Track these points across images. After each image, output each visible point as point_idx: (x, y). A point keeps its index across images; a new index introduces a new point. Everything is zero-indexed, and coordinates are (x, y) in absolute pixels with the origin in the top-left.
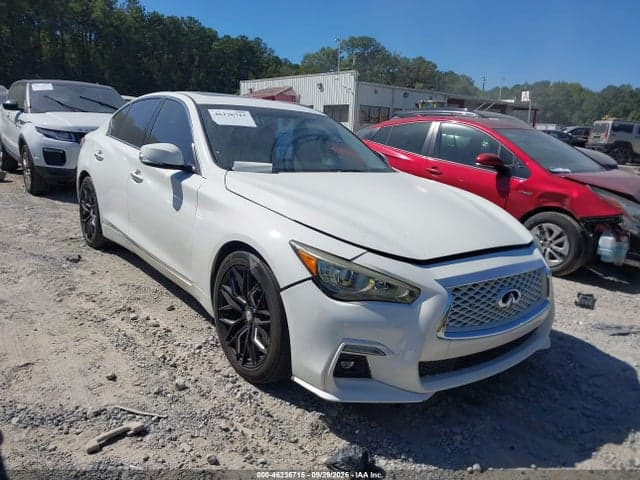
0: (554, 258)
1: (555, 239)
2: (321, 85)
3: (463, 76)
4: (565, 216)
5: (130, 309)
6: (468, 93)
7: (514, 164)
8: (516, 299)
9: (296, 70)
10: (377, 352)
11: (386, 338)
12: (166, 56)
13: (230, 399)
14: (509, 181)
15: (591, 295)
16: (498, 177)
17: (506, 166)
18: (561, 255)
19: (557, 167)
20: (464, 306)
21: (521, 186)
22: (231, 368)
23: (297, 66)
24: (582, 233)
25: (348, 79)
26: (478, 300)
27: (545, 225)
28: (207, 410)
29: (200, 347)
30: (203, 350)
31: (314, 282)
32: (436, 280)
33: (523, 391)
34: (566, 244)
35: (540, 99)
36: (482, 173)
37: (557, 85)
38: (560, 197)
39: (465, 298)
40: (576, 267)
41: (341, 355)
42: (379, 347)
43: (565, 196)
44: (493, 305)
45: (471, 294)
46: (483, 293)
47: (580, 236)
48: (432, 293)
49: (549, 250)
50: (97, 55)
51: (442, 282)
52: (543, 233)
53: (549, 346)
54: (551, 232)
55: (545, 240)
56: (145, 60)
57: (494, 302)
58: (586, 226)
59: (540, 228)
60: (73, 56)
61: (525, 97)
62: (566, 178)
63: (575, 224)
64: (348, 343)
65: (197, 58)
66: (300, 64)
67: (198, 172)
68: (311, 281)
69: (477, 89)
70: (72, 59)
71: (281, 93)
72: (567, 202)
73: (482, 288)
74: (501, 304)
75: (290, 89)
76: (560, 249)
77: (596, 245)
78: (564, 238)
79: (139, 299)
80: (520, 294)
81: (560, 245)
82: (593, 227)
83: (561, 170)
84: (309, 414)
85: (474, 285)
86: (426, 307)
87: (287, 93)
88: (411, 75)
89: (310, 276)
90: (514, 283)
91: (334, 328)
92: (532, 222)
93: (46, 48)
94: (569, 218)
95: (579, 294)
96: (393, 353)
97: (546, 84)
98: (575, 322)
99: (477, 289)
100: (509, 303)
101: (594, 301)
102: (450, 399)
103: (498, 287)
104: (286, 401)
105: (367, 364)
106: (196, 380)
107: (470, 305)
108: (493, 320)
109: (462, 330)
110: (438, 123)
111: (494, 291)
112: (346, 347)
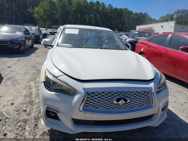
2: (162, 26)
8: (125, 101)
12: (117, 20)
20: (95, 100)
25: (172, 24)
26: (103, 99)
39: (96, 97)
42: (58, 110)
44: (112, 102)
45: (100, 96)
46: (106, 96)
50: (100, 20)
51: (84, 89)
56: (112, 21)
60: (94, 21)
64: (48, 106)
65: (127, 20)
68: (43, 83)
70: (93, 22)
71: (149, 29)
74: (115, 102)
80: (128, 100)
85: (103, 92)
86: (76, 98)
87: (151, 29)
90: (127, 95)
93: (87, 19)
96: (63, 113)
99: (103, 94)
100: (120, 102)
105: (57, 116)
106: (32, 110)
107: (99, 100)
108: (114, 108)
109: (96, 109)
110: (172, 35)
111: (112, 96)
112: (47, 108)
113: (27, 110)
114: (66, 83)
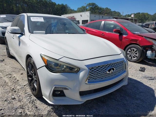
0: (134, 58)
1: (135, 52)
2: (81, 15)
3: (118, 12)
4: (138, 46)
5: (10, 74)
6: (119, 16)
7: (124, 31)
8: (113, 70)
9: (76, 12)
10: (66, 89)
11: (69, 84)
13: (27, 102)
14: (122, 36)
15: (144, 68)
16: (119, 35)
17: (121, 32)
18: (136, 57)
19: (136, 32)
20: (95, 73)
21: (125, 38)
22: (31, 92)
23: (76, 11)
24: (142, 50)
25: (88, 13)
26: (100, 71)
27: (132, 48)
28: (17, 106)
29: (25, 86)
30: (25, 87)
31: (46, 67)
32: (85, 65)
33: (118, 98)
34: (138, 54)
35: (137, 17)
36: (115, 34)
37: (142, 13)
38: (136, 40)
39: (95, 71)
40: (141, 60)
41: (54, 90)
42: (66, 87)
43: (138, 40)
44: (105, 72)
45: (97, 69)
46: (102, 69)
47: (142, 51)
48: (83, 70)
49: (133, 55)
51: (87, 66)
52: (132, 50)
53: (127, 84)
54: (134, 50)
55: (132, 53)
57: (105, 71)
58: (143, 48)
59: (131, 49)
61: (132, 16)
62: (138, 35)
63: (140, 48)
64: (56, 86)
66: (76, 10)
67: (24, 35)
68: (45, 67)
69: (121, 15)
72: (138, 41)
73: (101, 68)
74: (108, 72)
75: (74, 16)
76: (136, 55)
77: (146, 54)
78: (137, 52)
79: (14, 71)
80: (115, 69)
81: (136, 54)
82: (145, 48)
83: (137, 33)
84: (49, 107)
85: (99, 66)
86: (82, 74)
88: (105, 12)
89: (45, 65)
91: (51, 82)
92: (128, 48)
94: (139, 46)
95: (141, 67)
96: (71, 89)
97: (139, 13)
98: (138, 76)
99: (99, 68)
100: (111, 72)
101: (145, 69)
102: (95, 101)
103: (107, 67)
104: (43, 103)
105: (63, 93)
106: (20, 96)
107: (97, 73)
108: (106, 77)
109: (95, 81)
110: (104, 21)
111: (105, 68)
112: (55, 88)
113: (15, 98)
114: (69, 63)
